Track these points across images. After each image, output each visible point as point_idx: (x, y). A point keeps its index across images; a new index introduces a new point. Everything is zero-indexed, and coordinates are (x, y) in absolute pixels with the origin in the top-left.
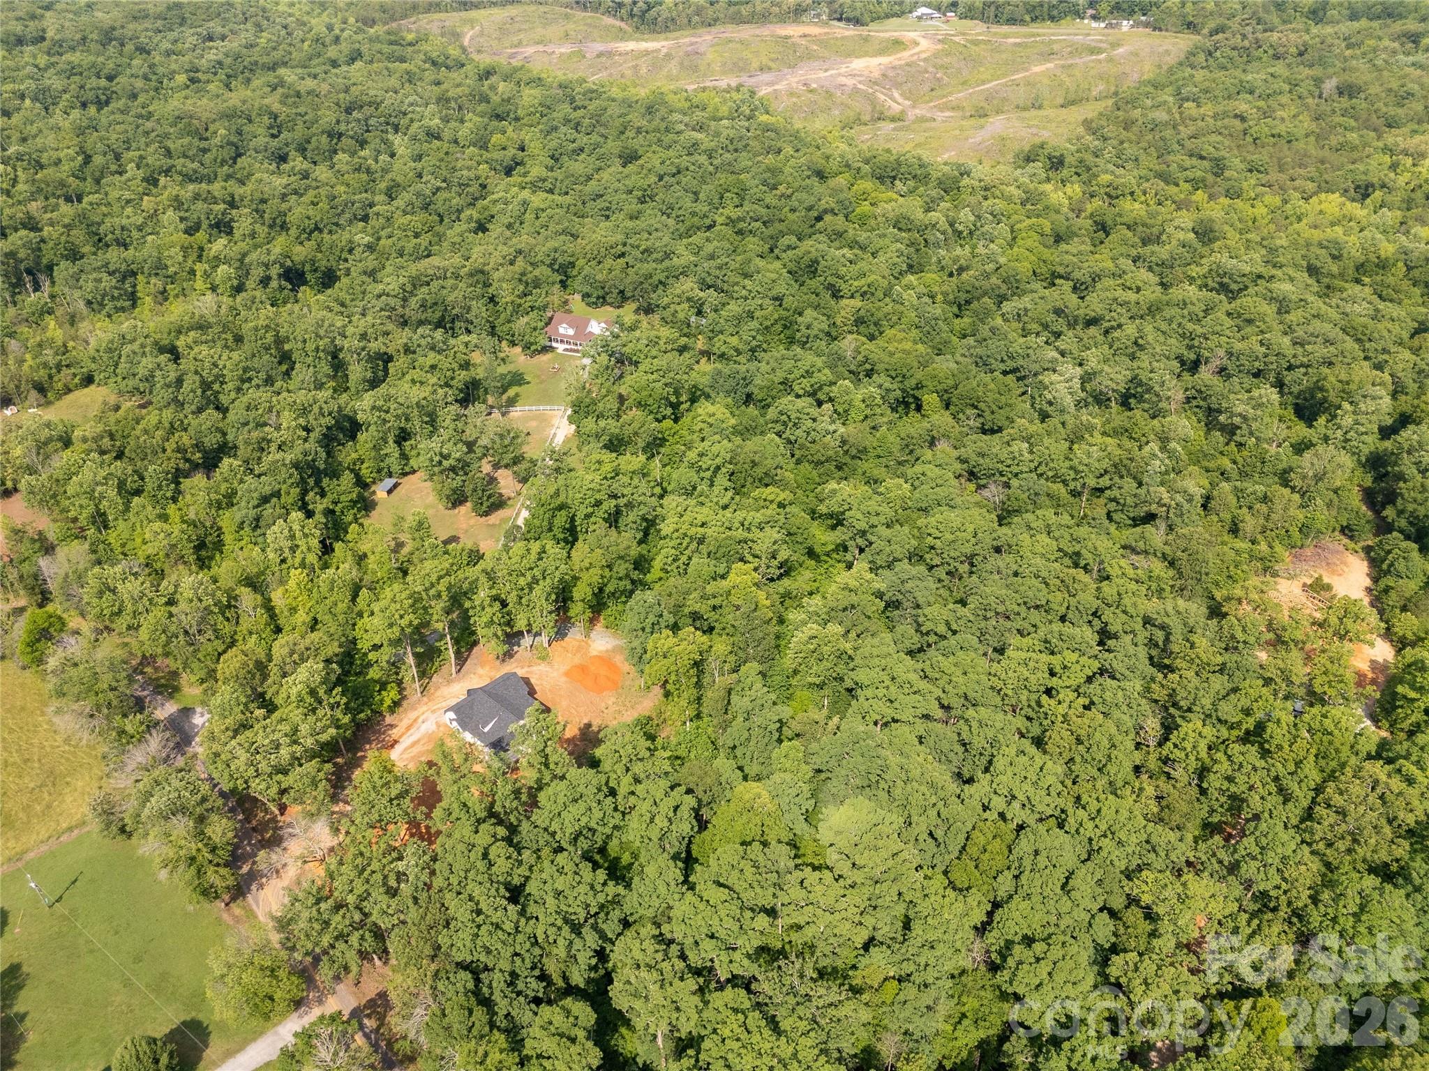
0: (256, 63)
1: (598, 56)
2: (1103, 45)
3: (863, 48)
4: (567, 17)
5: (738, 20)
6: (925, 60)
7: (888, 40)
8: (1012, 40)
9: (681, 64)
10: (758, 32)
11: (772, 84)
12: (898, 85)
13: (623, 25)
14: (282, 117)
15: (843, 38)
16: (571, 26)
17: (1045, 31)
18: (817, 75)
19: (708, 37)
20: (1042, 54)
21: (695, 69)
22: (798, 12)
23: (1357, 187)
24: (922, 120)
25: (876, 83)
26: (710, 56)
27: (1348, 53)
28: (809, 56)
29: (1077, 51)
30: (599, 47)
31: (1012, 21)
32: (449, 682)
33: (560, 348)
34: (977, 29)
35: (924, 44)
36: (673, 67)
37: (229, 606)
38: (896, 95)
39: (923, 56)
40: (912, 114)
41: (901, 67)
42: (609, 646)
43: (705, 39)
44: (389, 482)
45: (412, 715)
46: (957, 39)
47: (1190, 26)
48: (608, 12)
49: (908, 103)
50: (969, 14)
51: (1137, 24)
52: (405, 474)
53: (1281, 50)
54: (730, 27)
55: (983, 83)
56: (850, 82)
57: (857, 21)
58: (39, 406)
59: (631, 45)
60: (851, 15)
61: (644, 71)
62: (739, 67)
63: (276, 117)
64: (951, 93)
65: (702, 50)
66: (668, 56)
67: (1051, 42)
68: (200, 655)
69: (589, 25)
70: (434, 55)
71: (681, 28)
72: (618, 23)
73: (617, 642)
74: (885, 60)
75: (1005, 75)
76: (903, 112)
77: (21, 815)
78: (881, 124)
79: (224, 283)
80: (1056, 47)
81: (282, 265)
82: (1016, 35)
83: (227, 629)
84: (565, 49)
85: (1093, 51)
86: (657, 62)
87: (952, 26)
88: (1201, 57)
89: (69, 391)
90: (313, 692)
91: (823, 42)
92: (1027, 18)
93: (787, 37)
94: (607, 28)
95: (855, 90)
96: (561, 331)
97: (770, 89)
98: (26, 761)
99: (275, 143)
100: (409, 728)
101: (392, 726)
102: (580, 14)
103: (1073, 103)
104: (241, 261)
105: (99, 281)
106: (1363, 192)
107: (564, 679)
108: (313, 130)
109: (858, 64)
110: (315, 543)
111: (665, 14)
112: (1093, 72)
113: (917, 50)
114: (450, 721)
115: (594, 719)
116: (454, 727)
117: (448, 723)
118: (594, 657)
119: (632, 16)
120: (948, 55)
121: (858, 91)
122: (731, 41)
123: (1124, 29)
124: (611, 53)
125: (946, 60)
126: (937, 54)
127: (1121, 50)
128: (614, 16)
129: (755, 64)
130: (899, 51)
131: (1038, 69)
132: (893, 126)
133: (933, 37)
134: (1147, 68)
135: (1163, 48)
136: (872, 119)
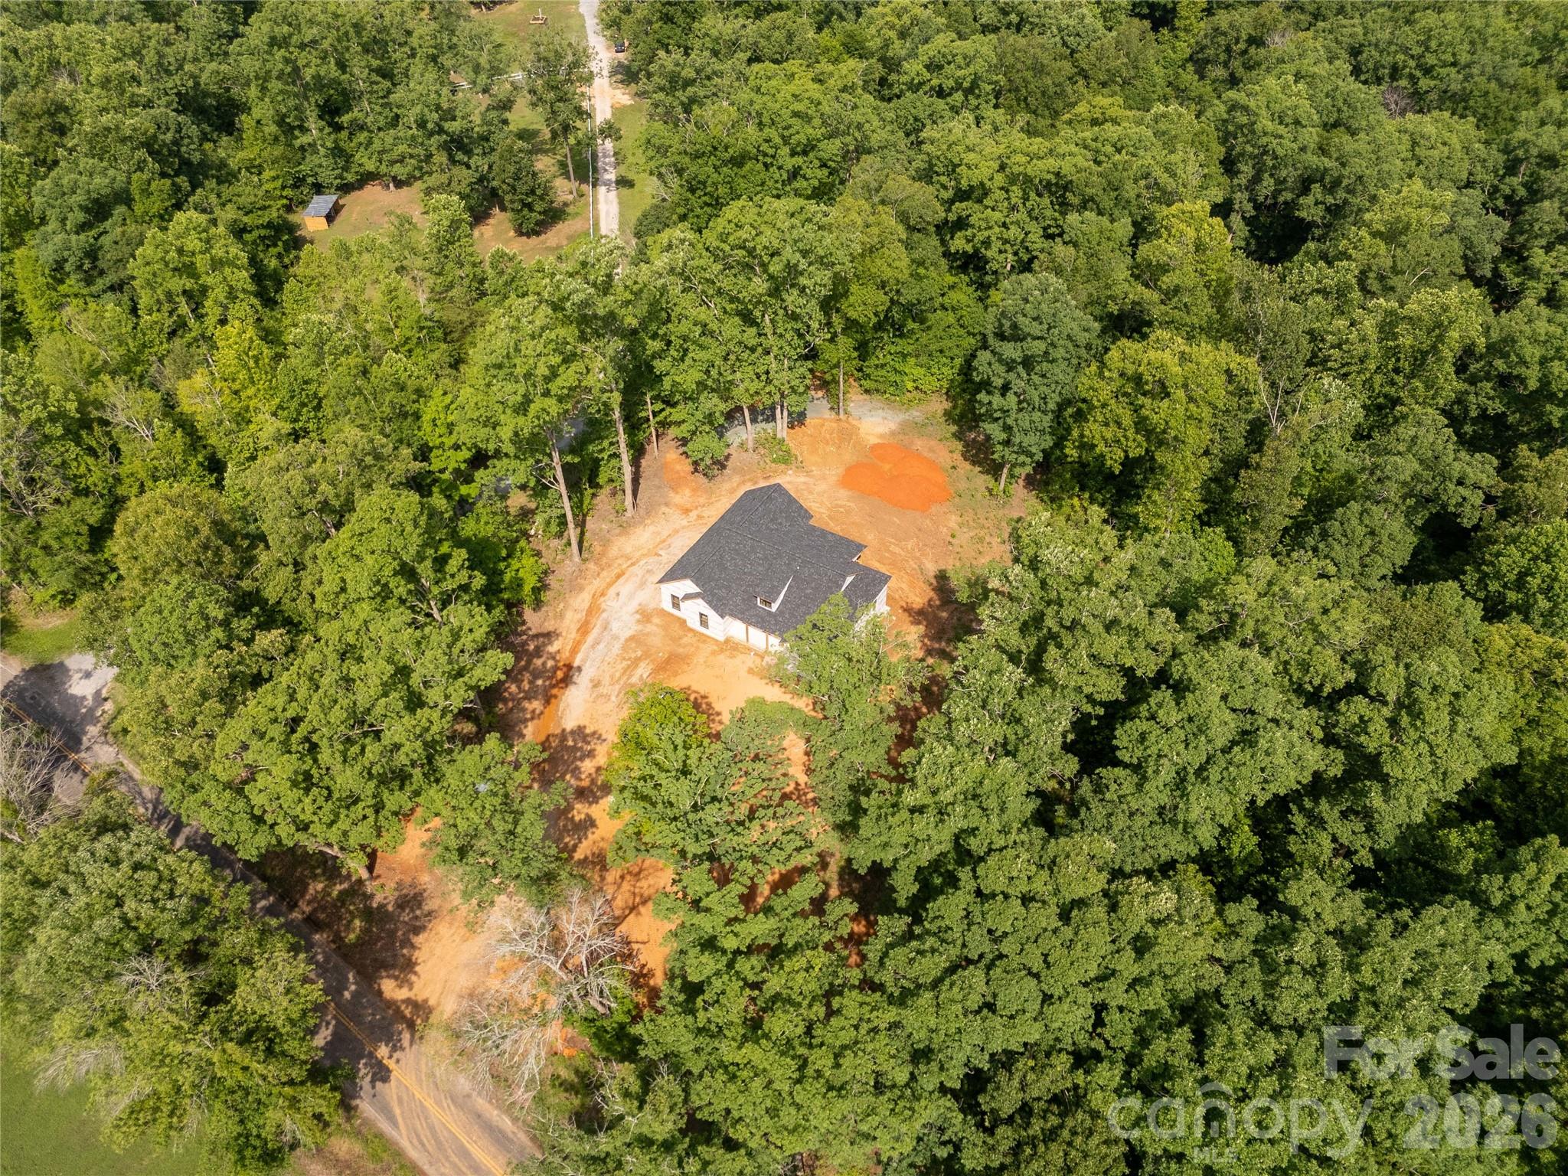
32: (625, 528)
37: (86, 423)
42: (893, 426)
44: (322, 203)
45: (581, 601)
52: (346, 188)
68: (46, 537)
73: (902, 416)
83: (96, 474)
90: (408, 572)
100: (584, 629)
101: (549, 636)
107: (843, 493)
110: (242, 278)
114: (676, 602)
115: (950, 565)
116: (691, 611)
117: (667, 606)
118: (874, 447)
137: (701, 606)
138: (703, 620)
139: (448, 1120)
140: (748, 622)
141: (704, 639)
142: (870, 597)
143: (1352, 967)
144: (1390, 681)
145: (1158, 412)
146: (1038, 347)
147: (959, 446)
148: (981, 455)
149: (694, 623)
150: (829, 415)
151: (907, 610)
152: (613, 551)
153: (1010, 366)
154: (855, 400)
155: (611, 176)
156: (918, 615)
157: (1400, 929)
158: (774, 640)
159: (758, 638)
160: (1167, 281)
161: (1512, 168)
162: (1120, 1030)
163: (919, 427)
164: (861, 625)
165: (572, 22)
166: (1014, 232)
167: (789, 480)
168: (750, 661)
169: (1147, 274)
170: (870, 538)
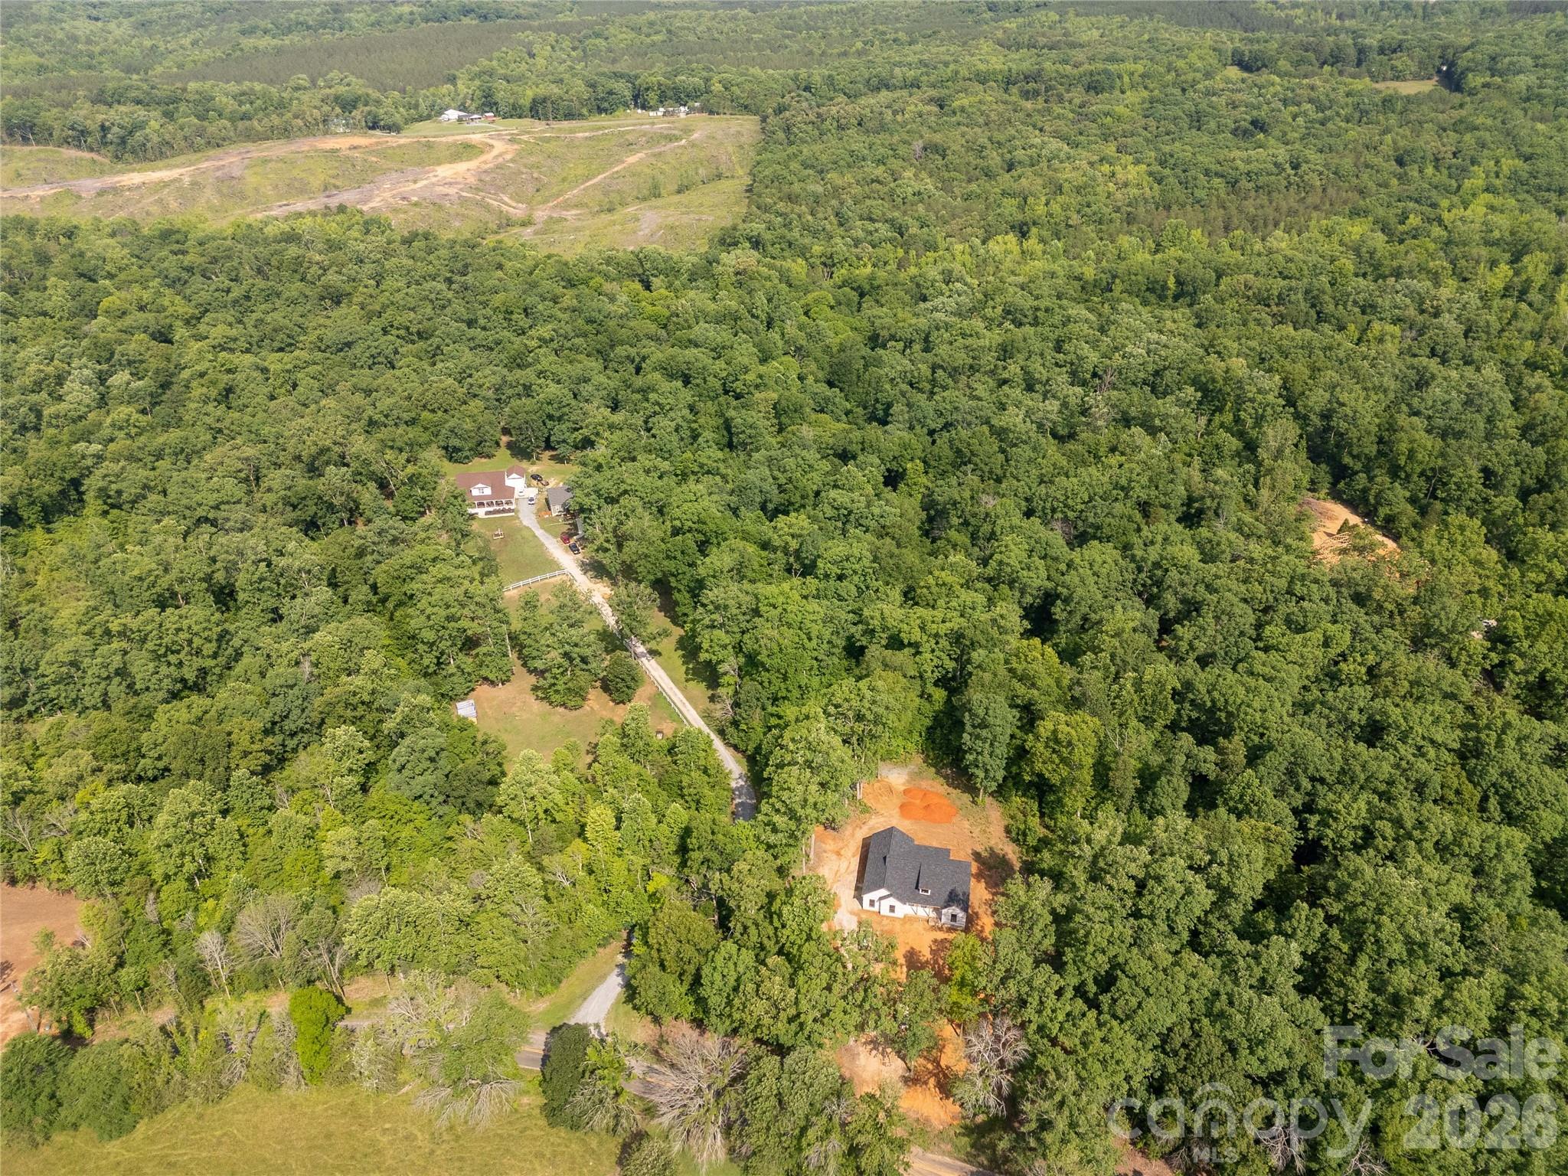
1: (99, 194)
2: (676, 132)
3: (428, 155)
5: (250, 136)
6: (512, 161)
7: (454, 144)
8: (580, 135)
9: (219, 192)
10: (293, 147)
11: (365, 201)
12: (502, 189)
13: (93, 155)
15: (400, 146)
16: (17, 164)
18: (417, 187)
19: (233, 159)
20: (620, 145)
21: (243, 196)
22: (321, 123)
23: (1013, 227)
24: (551, 220)
25: (478, 189)
26: (252, 180)
27: (900, 118)
28: (374, 169)
29: (653, 140)
30: (96, 184)
31: (569, 116)
33: (481, 512)
34: (537, 126)
35: (499, 146)
36: (212, 196)
38: (506, 199)
39: (508, 157)
40: (540, 216)
41: (492, 170)
43: (229, 161)
44: (467, 707)
46: (525, 137)
47: (745, 108)
48: (66, 142)
49: (524, 206)
50: (516, 112)
51: (692, 110)
54: (250, 146)
55: (588, 179)
56: (452, 191)
57: (392, 128)
59: (134, 178)
60: (390, 122)
62: (299, 188)
64: (563, 191)
65: (236, 173)
66: (196, 186)
67: (621, 134)
69: (46, 160)
71: (182, 152)
72: (88, 155)
74: (462, 167)
75: (604, 170)
76: (529, 215)
78: (514, 230)
80: (629, 137)
82: (583, 129)
84: (42, 191)
85: (671, 138)
86: (188, 194)
87: (505, 126)
91: (381, 153)
92: (581, 112)
93: (334, 151)
94: (75, 162)
95: (463, 201)
96: (475, 492)
102: (23, 149)
103: (687, 188)
106: (1021, 230)
107: (911, 821)
109: (445, 171)
111: (155, 139)
112: (684, 158)
113: (495, 152)
114: (872, 903)
115: (979, 849)
116: (884, 906)
117: (866, 906)
118: (905, 792)
119: (105, 144)
120: (531, 154)
121: (466, 199)
122: (265, 161)
123: (682, 116)
124: (115, 189)
125: (533, 159)
126: (519, 155)
127: (696, 135)
128: (79, 147)
129: (316, 183)
130: (476, 156)
131: (632, 159)
132: (529, 230)
133: (499, 137)
134: (730, 149)
135: (732, 131)
136: (500, 227)
137: (892, 901)
138: (892, 909)
140: (916, 903)
141: (894, 919)
143: (1259, 964)
149: (885, 912)
155: (640, 649)
157: (1267, 947)
158: (929, 911)
159: (921, 911)
161: (1140, 569)
162: (1200, 1006)
165: (525, 533)
168: (923, 924)
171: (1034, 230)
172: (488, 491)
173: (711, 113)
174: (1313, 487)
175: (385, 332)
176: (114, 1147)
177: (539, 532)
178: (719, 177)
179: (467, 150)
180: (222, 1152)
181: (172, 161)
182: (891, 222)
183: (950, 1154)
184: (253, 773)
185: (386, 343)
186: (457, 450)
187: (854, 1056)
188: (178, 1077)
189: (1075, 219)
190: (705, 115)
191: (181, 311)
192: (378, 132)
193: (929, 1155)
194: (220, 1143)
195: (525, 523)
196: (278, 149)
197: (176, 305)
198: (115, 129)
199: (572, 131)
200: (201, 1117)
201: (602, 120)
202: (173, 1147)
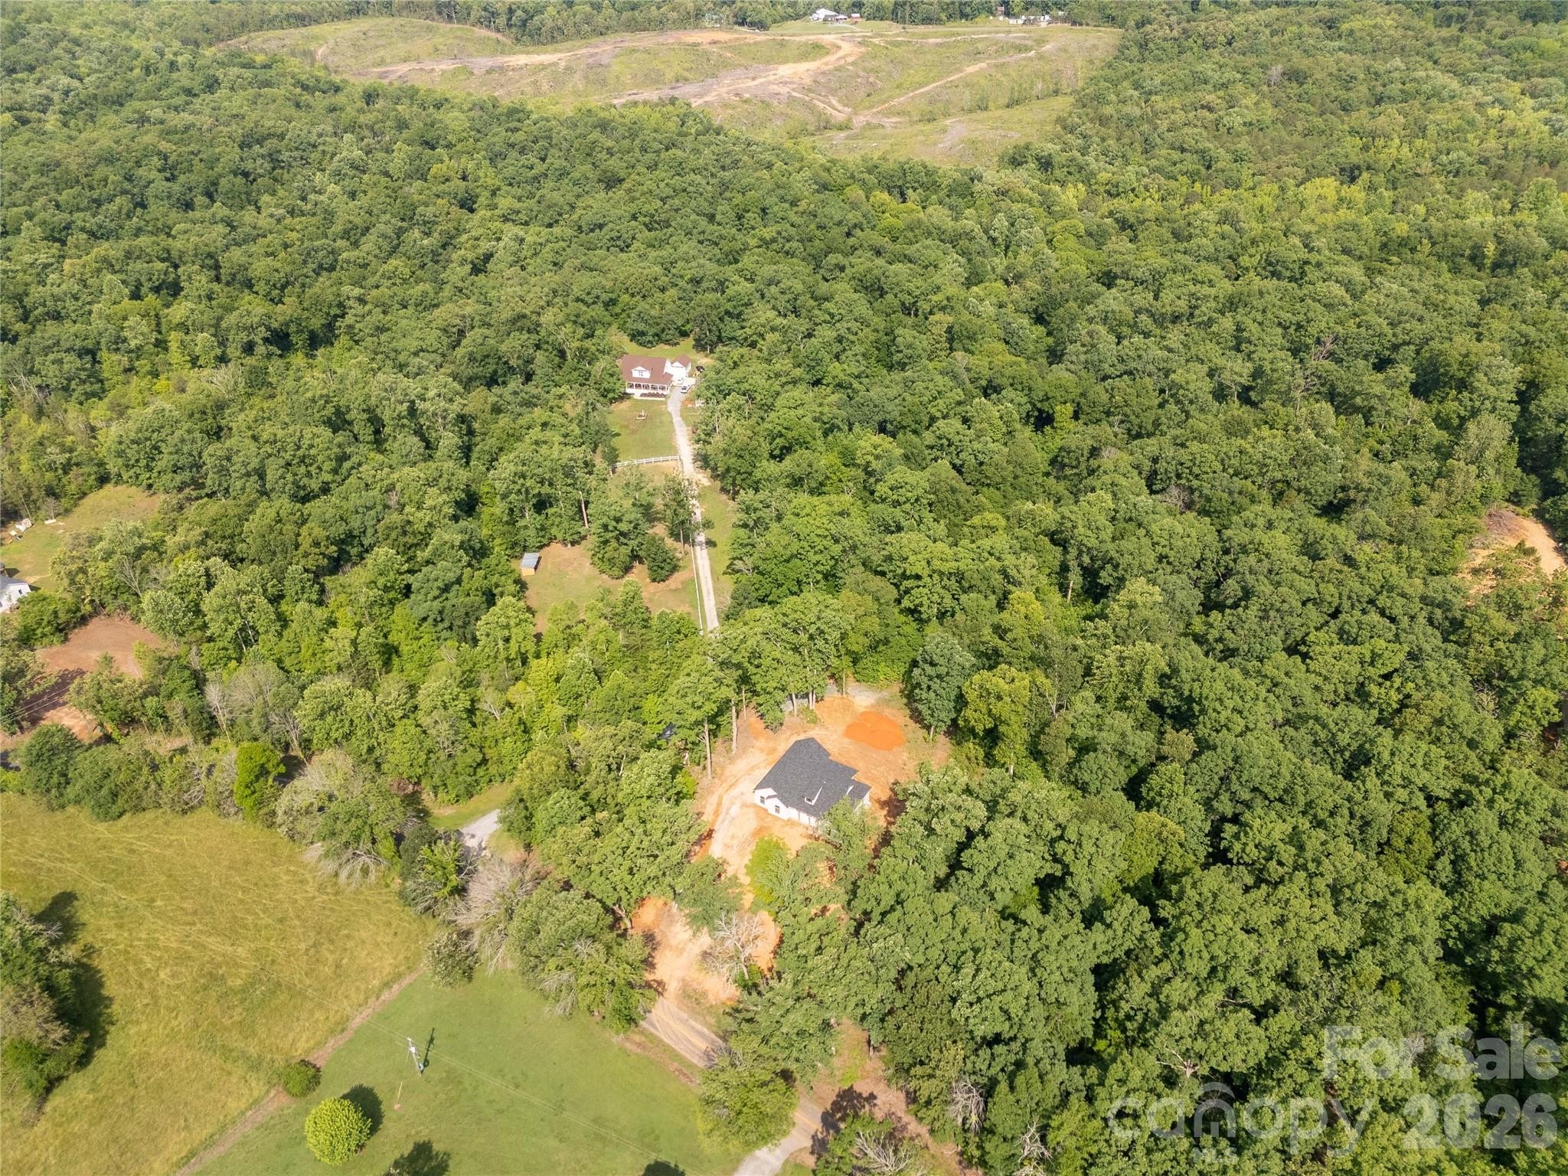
0: (95, 96)
1: (488, 72)
2: (1029, 43)
3: (781, 52)
4: (429, 29)
5: (633, 27)
6: (853, 64)
7: (806, 44)
8: (932, 41)
9: (586, 77)
10: (661, 39)
11: (700, 95)
12: (833, 92)
13: (499, 36)
14: (172, 158)
16: (438, 40)
17: (961, 28)
18: (748, 85)
19: (608, 48)
20: (967, 54)
21: (604, 83)
22: (694, 18)
23: (1342, 170)
24: (869, 126)
25: (810, 90)
26: (616, 68)
27: (1275, 39)
28: (726, 65)
29: (1003, 49)
30: (486, 62)
31: (928, 20)
32: (732, 760)
33: (637, 393)
34: (893, 30)
35: (846, 47)
36: (577, 81)
38: (834, 102)
39: (850, 60)
40: (859, 121)
41: (830, 72)
42: (873, 701)
43: (604, 48)
44: (532, 558)
45: (713, 800)
46: (876, 41)
47: (1111, 20)
48: (479, 22)
49: (848, 110)
50: (878, 14)
51: (1055, 19)
52: (543, 547)
53: (1209, 39)
54: (628, 36)
55: (921, 85)
56: (784, 90)
57: (761, 25)
58: (57, 515)
59: (521, 59)
60: (756, 19)
61: (545, 87)
62: (654, 79)
63: (166, 158)
64: (891, 98)
65: (605, 61)
66: (569, 70)
67: (973, 42)
68: (458, 769)
69: (461, 38)
70: (303, 78)
71: (570, 38)
72: (493, 35)
73: (878, 695)
74: (803, 67)
75: (940, 78)
76: (849, 120)
77: (308, 982)
78: (829, 133)
79: (206, 353)
80: (980, 46)
81: (268, 328)
82: (936, 35)
83: (476, 735)
84: (446, 66)
85: (1020, 49)
86: (559, 77)
87: (864, 28)
88: (1135, 51)
89: (85, 494)
91: (736, 49)
92: (943, 16)
93: (695, 45)
94: (483, 41)
95: (791, 100)
96: (635, 374)
97: (700, 101)
98: (281, 921)
99: (176, 188)
100: (717, 813)
102: (444, 27)
103: (1017, 103)
104: (217, 326)
105: (60, 362)
106: (1350, 174)
107: (846, 740)
108: (218, 169)
109: (785, 70)
111: (550, 24)
112: (1026, 71)
113: (841, 53)
114: (762, 799)
115: (896, 780)
116: (771, 805)
117: (758, 802)
118: (863, 714)
119: (510, 26)
120: (874, 58)
121: (794, 99)
122: (634, 51)
123: (1044, 25)
124: (501, 68)
125: (874, 63)
126: (863, 58)
127: (1048, 47)
128: (488, 27)
129: (670, 75)
130: (822, 56)
131: (971, 69)
132: (843, 134)
133: (851, 39)
134: (1079, 64)
135: (1088, 44)
136: (818, 129)
137: (776, 801)
138: (777, 809)
139: (680, 1029)
140: (799, 809)
141: (777, 819)
142: (861, 797)
144: (1071, 834)
145: (998, 708)
146: (943, 670)
147: (908, 712)
148: (917, 717)
149: (772, 811)
150: (837, 695)
151: (878, 801)
152: (727, 773)
153: (931, 678)
154: (851, 685)
155: (701, 538)
156: (883, 804)
158: (813, 820)
159: (804, 818)
160: (1009, 636)
163: (887, 702)
164: (857, 810)
165: (665, 418)
166: (936, 598)
167: (815, 733)
168: (802, 830)
169: (1000, 631)
170: (860, 765)
171: (1365, 175)
172: (647, 375)
173: (1074, 23)
174: (1515, 498)
175: (634, 218)
176: (102, 828)
177: (677, 419)
178: (1056, 92)
179: (817, 49)
180: (169, 852)
181: (559, 46)
182: (1202, 153)
183: (709, 1027)
184: (306, 570)
185: (627, 228)
186: (643, 334)
187: (672, 922)
188: (153, 786)
189: (1427, 166)
190: (1067, 25)
191: (490, 181)
192: (744, 29)
193: (693, 1023)
194: (170, 846)
195: (670, 409)
196: (647, 40)
197: (488, 176)
198: (519, 13)
199: (925, 36)
200: (167, 823)
201: (961, 27)
202: (139, 839)
